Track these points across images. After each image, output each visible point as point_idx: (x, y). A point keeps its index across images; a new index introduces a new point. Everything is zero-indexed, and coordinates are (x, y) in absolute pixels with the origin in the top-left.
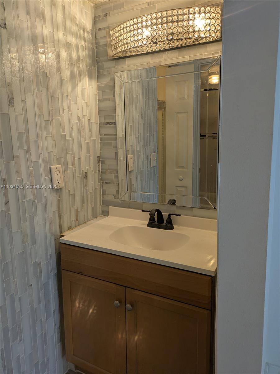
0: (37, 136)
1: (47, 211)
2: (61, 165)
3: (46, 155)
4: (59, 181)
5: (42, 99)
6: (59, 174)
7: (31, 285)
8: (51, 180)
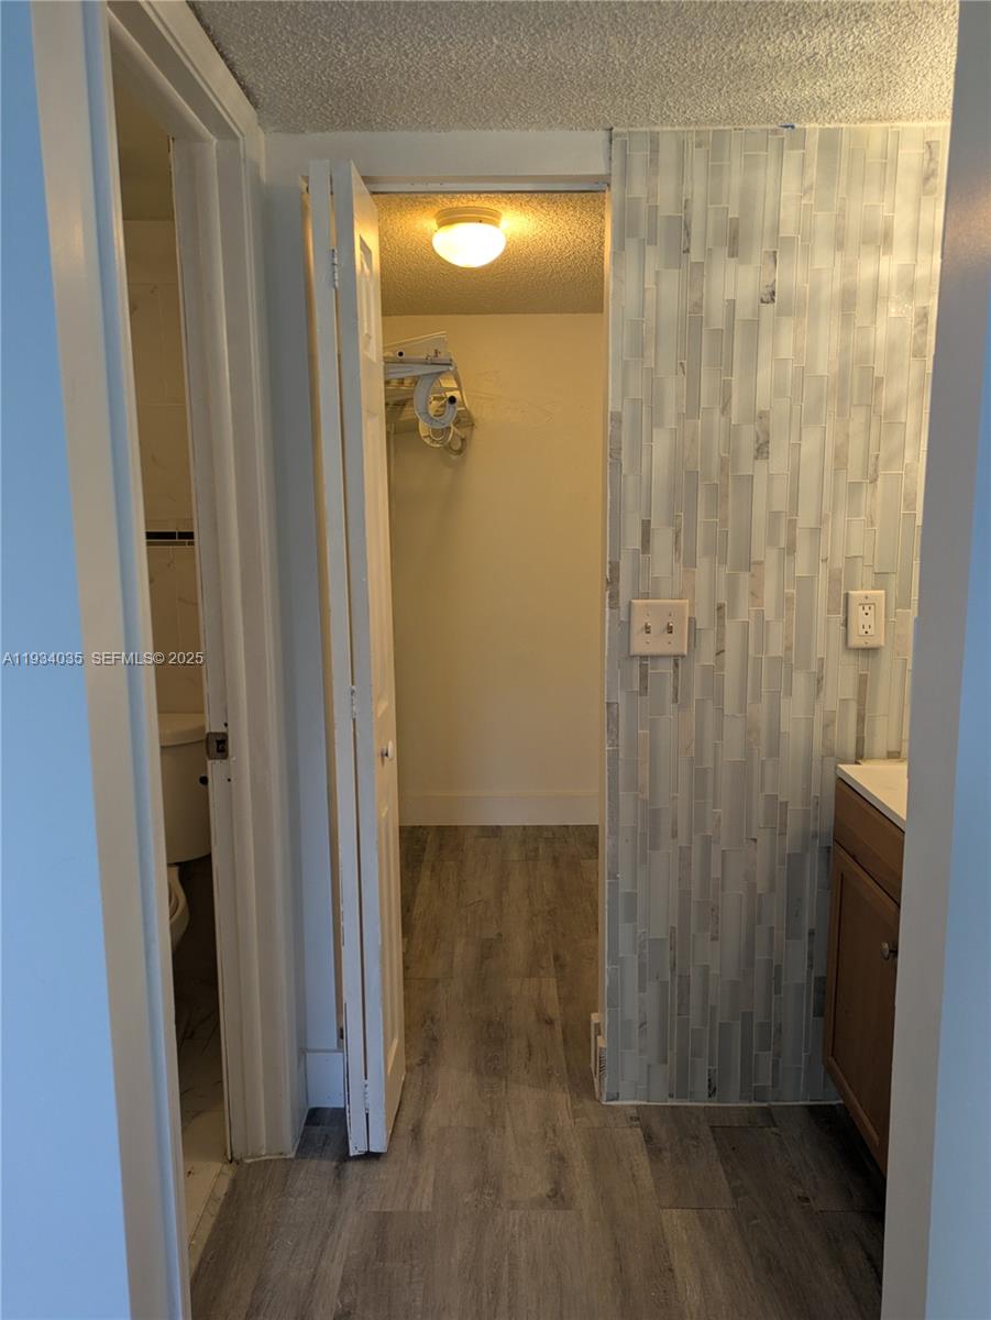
0: (821, 519)
1: (822, 695)
2: (883, 592)
3: (840, 563)
4: (867, 629)
5: (848, 435)
6: (871, 612)
7: (755, 840)
8: (846, 623)
